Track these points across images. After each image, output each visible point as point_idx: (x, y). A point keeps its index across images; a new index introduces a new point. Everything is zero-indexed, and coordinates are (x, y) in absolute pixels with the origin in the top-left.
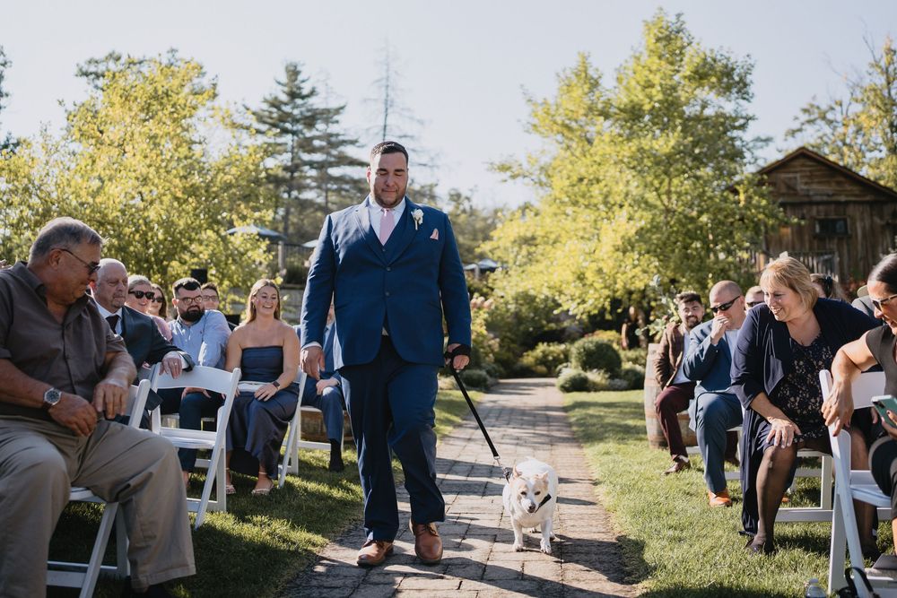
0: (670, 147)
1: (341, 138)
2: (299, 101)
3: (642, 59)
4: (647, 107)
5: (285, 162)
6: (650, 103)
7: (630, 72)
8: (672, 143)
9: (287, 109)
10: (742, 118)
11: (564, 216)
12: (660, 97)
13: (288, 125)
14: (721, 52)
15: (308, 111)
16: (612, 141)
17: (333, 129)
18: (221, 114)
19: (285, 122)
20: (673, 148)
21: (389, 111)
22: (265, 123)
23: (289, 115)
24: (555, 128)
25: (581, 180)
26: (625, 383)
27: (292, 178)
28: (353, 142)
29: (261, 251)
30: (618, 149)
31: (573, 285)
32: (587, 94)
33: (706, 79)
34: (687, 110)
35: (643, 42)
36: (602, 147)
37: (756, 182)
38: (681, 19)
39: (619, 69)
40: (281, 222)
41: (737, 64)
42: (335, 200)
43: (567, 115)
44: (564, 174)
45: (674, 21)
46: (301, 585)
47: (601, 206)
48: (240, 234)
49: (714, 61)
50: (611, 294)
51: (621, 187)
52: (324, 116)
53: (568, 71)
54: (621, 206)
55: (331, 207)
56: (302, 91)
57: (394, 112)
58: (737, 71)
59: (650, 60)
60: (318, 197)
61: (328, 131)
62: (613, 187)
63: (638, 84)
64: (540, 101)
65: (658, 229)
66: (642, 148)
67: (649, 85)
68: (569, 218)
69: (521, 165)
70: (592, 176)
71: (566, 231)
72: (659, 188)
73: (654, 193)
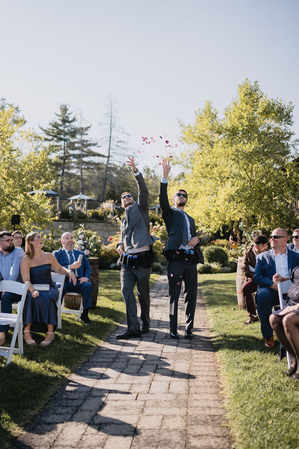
0: (252, 149)
1: (88, 143)
2: (67, 124)
3: (238, 105)
4: (240, 129)
5: (61, 155)
6: (242, 127)
7: (232, 111)
8: (253, 147)
9: (61, 128)
10: (288, 133)
11: (199, 184)
12: (247, 123)
13: (62, 136)
14: (277, 101)
15: (72, 129)
16: (223, 146)
17: (85, 138)
18: (26, 134)
19: (60, 135)
20: (253, 149)
21: (112, 129)
22: (50, 135)
23: (62, 131)
24: (194, 139)
25: (207, 165)
26: (229, 269)
27: (65, 163)
28: (94, 145)
29: (47, 204)
30: (226, 150)
31: (204, 218)
32: (210, 122)
33: (270, 114)
34: (260, 130)
35: (238, 96)
36: (218, 149)
37: (295, 165)
38: (257, 84)
39: (226, 109)
40: (59, 185)
41: (285, 107)
42: (86, 173)
43: (200, 133)
44: (199, 162)
45: (254, 85)
46: (57, 398)
47: (218, 179)
48: (37, 194)
49: (274, 105)
50: (223, 223)
51: (228, 169)
52: (80, 131)
53: (201, 110)
54: (228, 178)
55: (85, 177)
56: (69, 119)
57: (115, 130)
58: (285, 110)
59: (242, 105)
60: (77, 172)
61: (82, 139)
62: (224, 169)
63: (236, 117)
64: (187, 126)
65: (246, 190)
66: (238, 150)
67: (241, 117)
68: (202, 184)
69: (178, 158)
70: (213, 164)
71: (200, 191)
72: (247, 169)
73: (244, 172)
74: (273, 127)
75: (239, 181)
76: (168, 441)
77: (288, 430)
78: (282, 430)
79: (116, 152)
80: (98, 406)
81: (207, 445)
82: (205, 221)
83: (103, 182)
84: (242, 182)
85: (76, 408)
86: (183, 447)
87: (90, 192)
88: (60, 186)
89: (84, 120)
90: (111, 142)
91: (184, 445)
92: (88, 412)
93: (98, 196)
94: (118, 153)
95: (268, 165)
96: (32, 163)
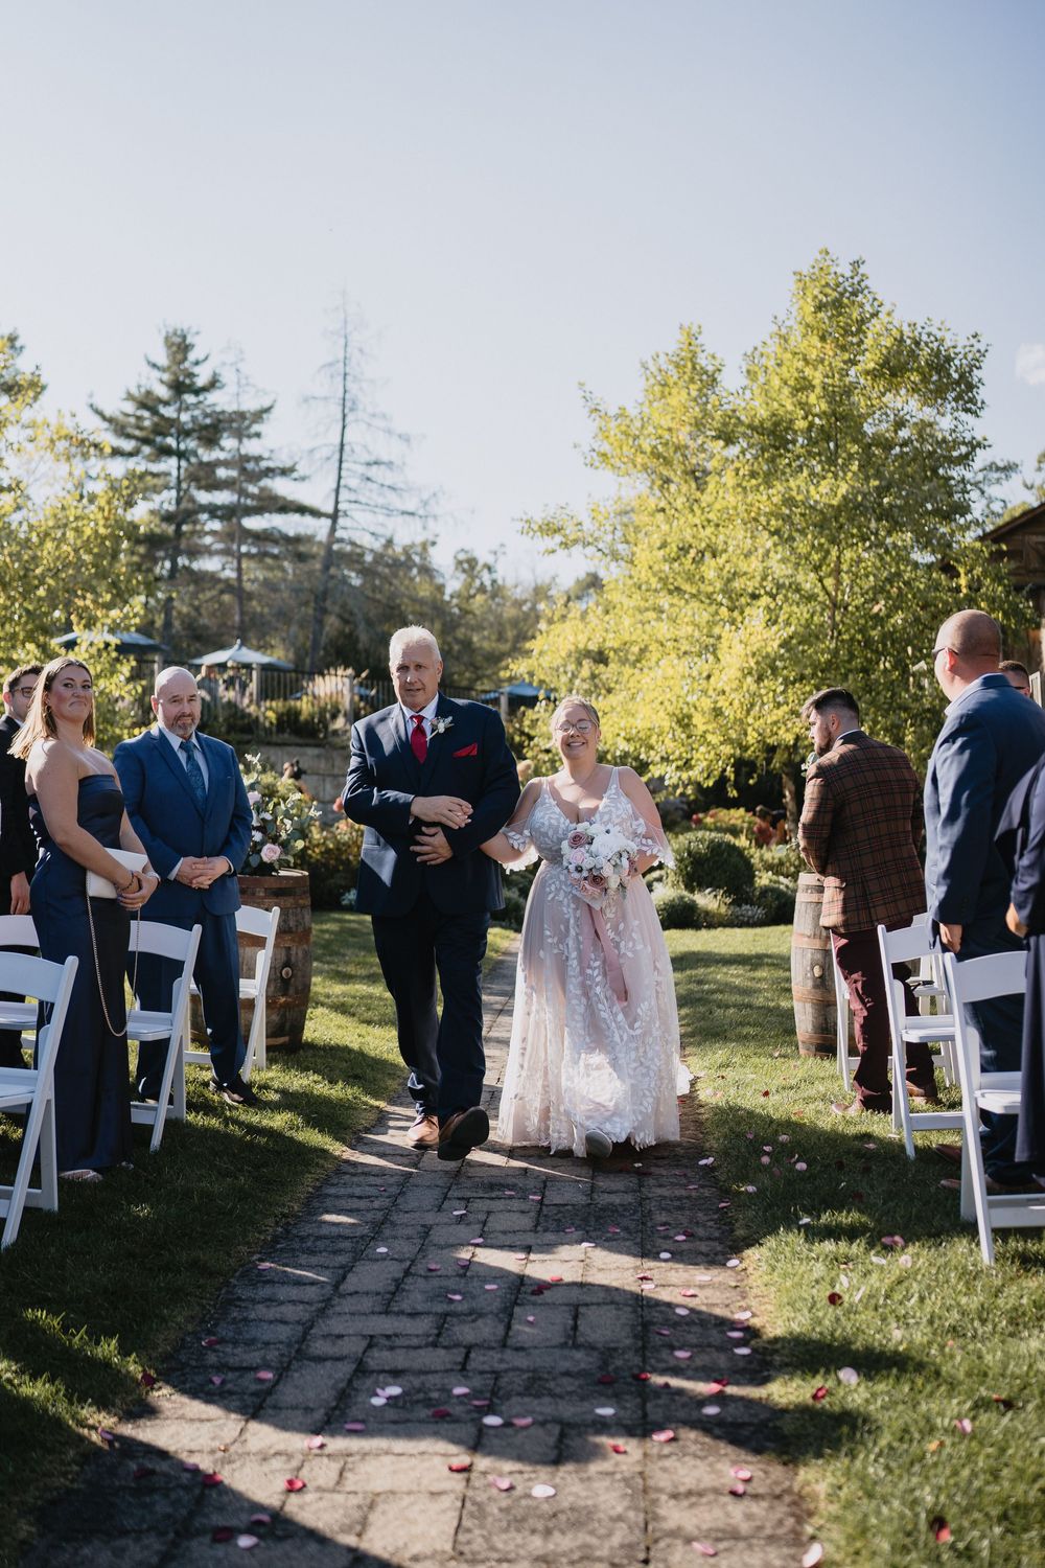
0: (839, 495)
1: (264, 464)
2: (190, 399)
3: (792, 341)
4: (801, 424)
5: (166, 506)
6: (806, 417)
7: (771, 363)
8: (843, 489)
9: (169, 412)
10: (964, 443)
11: (653, 615)
12: (824, 406)
13: (171, 441)
14: (928, 329)
15: (206, 415)
16: (739, 485)
17: (251, 447)
18: (48, 434)
19: (165, 435)
20: (844, 498)
21: (348, 420)
22: (129, 436)
23: (171, 422)
24: (639, 459)
25: (684, 551)
26: (760, 912)
27: (179, 533)
28: (285, 472)
29: (122, 678)
30: (749, 500)
31: (670, 736)
32: (695, 400)
33: (902, 377)
34: (868, 429)
35: (794, 310)
36: (723, 494)
37: (987, 555)
38: (861, 271)
39: (750, 357)
40: (160, 612)
41: (957, 351)
42: (255, 573)
43: (661, 437)
44: (656, 540)
45: (848, 274)
46: (188, 1365)
47: (720, 598)
48: (84, 646)
49: (917, 343)
50: (738, 752)
51: (754, 565)
52: (235, 425)
53: (662, 359)
54: (755, 597)
55: (248, 586)
56: (195, 379)
57: (357, 421)
58: (957, 362)
59: (806, 343)
60: (224, 569)
61: (243, 452)
62: (740, 564)
63: (786, 383)
64: (613, 411)
65: (817, 638)
66: (792, 499)
67: (804, 385)
68: (664, 616)
69: (580, 524)
70: (703, 545)
71: (657, 641)
72: (820, 566)
73: (812, 575)
74: (914, 420)
75: (794, 608)
76: (584, 1512)
77: (995, 1475)
78: (974, 1474)
79: (363, 500)
80: (334, 1393)
81: (721, 1525)
82: (672, 745)
83: (312, 604)
84: (802, 612)
85: (257, 1400)
86: (637, 1532)
87: (268, 638)
88: (163, 616)
89: (247, 384)
90: (344, 465)
91: (642, 1525)
92: (299, 1412)
93: (296, 653)
94: (367, 504)
95: (894, 553)
96: (70, 535)
